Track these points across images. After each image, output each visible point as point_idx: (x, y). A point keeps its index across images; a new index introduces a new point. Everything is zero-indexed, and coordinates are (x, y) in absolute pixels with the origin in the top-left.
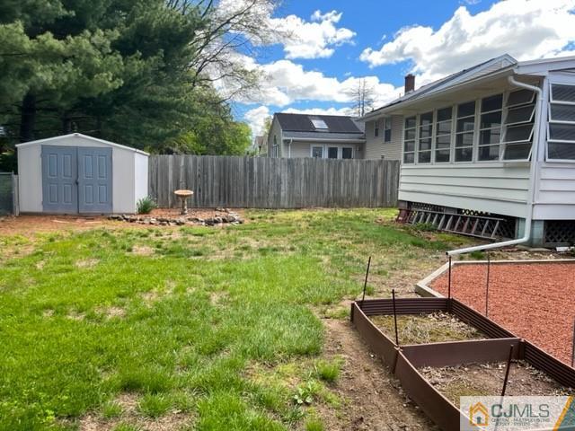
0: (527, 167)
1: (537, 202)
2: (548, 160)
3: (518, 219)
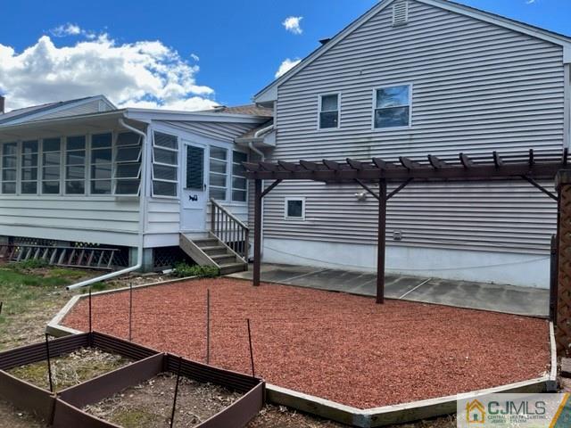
0: (136, 202)
1: (147, 232)
2: (153, 196)
3: (131, 248)
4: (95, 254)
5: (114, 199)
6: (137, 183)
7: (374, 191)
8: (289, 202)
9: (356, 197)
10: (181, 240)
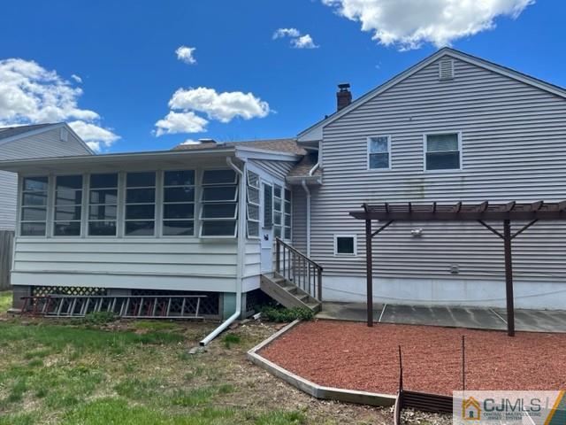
1: (245, 276)
2: (249, 237)
3: (223, 293)
4: (173, 303)
5: (198, 241)
6: (234, 223)
7: (500, 232)
8: (338, 238)
9: (412, 234)
10: (262, 282)
